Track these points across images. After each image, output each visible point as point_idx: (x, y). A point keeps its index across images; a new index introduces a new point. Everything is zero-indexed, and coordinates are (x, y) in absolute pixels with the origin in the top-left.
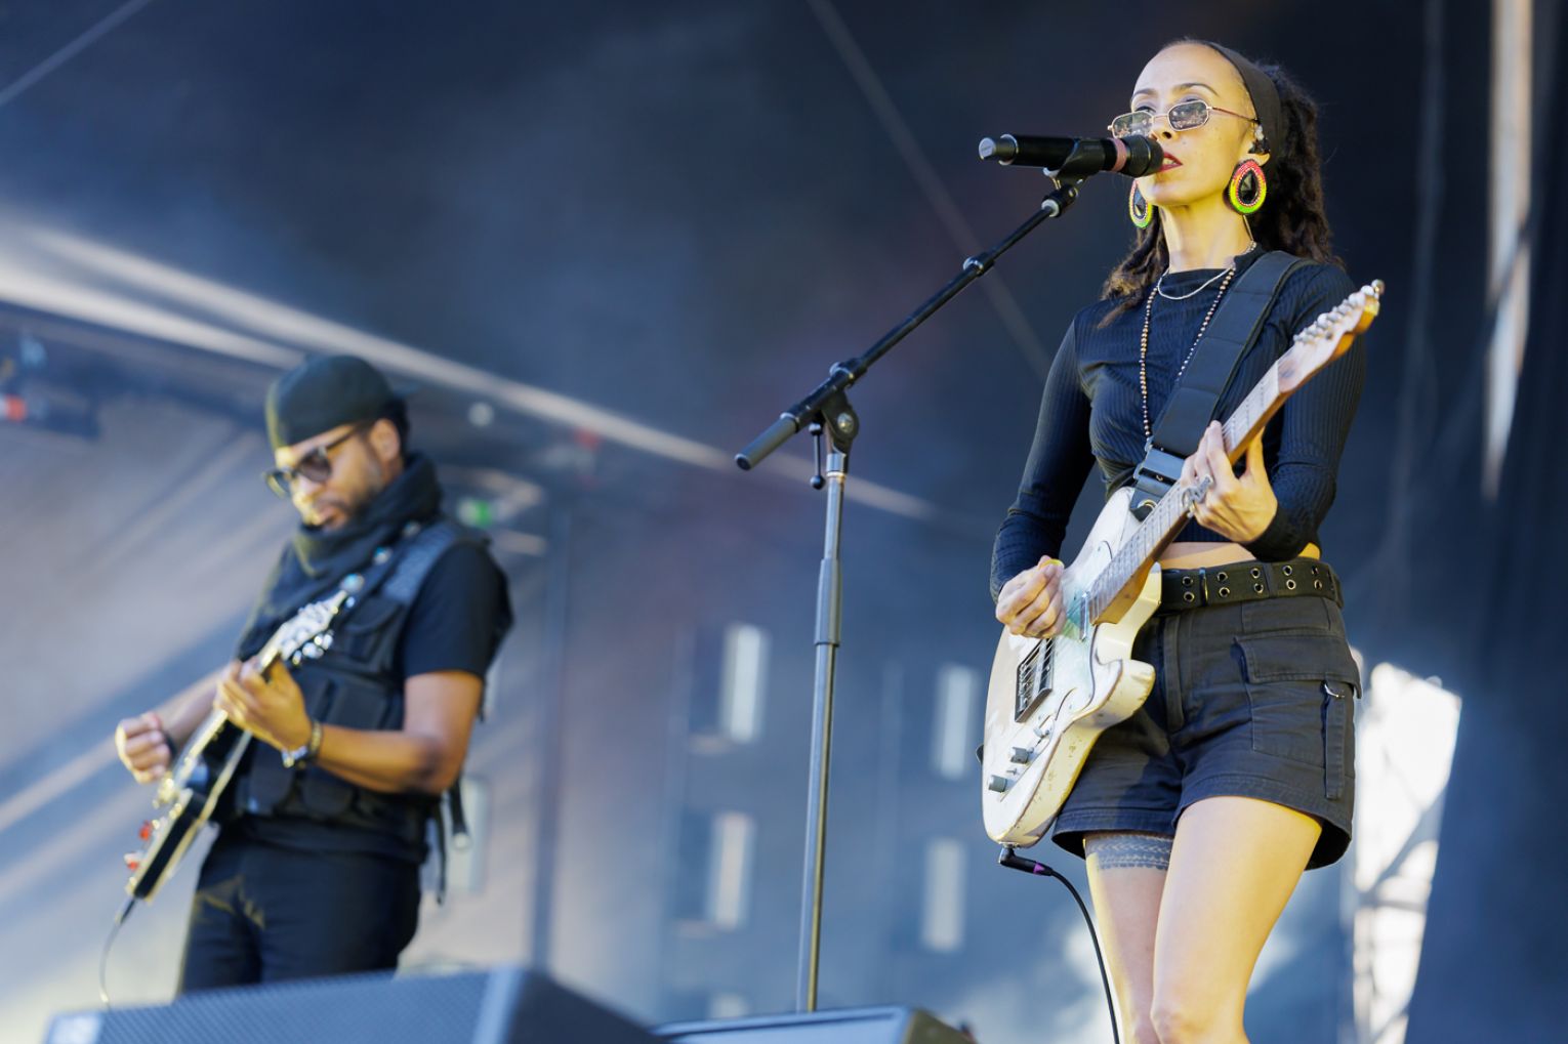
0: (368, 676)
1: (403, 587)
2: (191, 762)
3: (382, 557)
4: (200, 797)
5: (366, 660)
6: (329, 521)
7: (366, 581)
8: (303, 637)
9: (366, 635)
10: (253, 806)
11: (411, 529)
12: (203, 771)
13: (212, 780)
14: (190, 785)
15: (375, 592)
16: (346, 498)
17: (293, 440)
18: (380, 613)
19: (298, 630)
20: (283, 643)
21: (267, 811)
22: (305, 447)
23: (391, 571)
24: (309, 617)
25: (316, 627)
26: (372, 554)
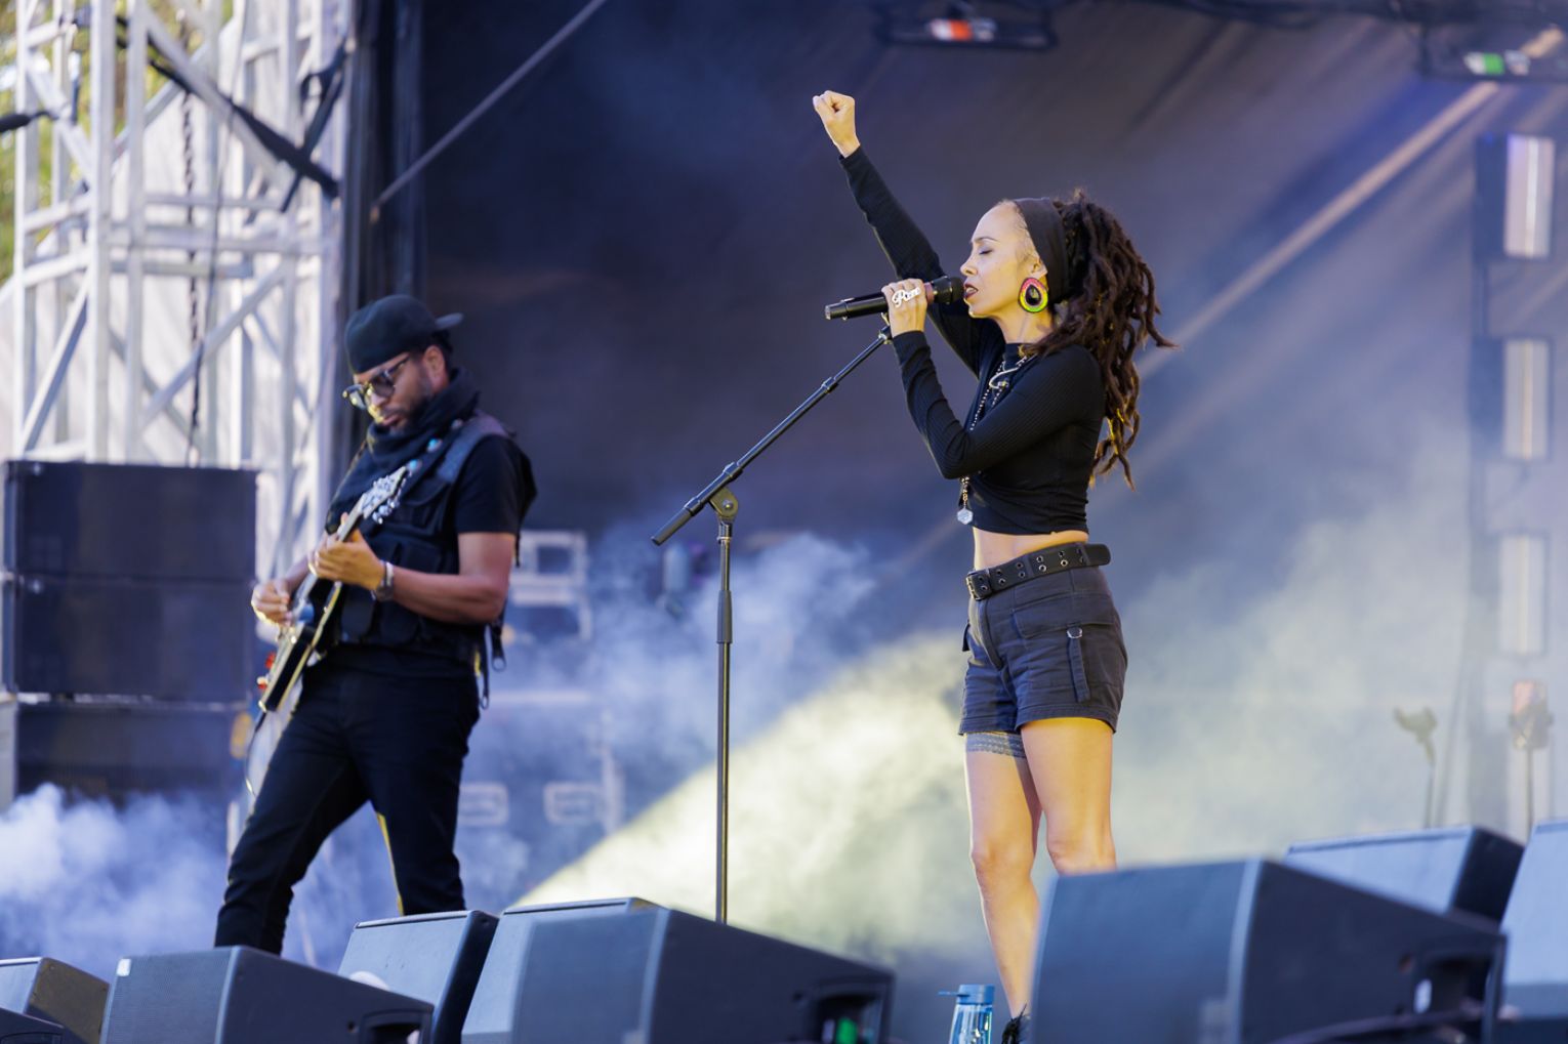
0: (426, 538)
1: (449, 471)
2: (303, 604)
3: (433, 445)
4: (310, 629)
5: (425, 526)
6: (395, 423)
7: (424, 463)
8: (377, 502)
9: (423, 507)
10: (345, 637)
11: (457, 424)
12: (310, 607)
13: (318, 614)
14: (303, 617)
15: (429, 473)
16: (406, 407)
17: (362, 369)
18: (432, 489)
19: (373, 498)
20: (363, 508)
21: (356, 641)
22: (373, 372)
23: (441, 457)
24: (380, 487)
25: (385, 494)
26: (426, 444)
